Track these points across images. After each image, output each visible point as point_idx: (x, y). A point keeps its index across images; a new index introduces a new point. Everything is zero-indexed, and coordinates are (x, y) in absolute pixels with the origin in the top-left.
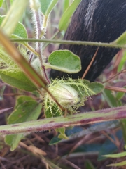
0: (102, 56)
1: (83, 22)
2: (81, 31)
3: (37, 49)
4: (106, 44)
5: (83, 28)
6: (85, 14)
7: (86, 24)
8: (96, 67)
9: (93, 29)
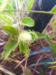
0: (45, 19)
1: (38, 4)
2: (37, 8)
3: (17, 17)
4: (46, 12)
5: (38, 7)
6: (38, 1)
7: (39, 5)
8: (43, 24)
9: (42, 7)
